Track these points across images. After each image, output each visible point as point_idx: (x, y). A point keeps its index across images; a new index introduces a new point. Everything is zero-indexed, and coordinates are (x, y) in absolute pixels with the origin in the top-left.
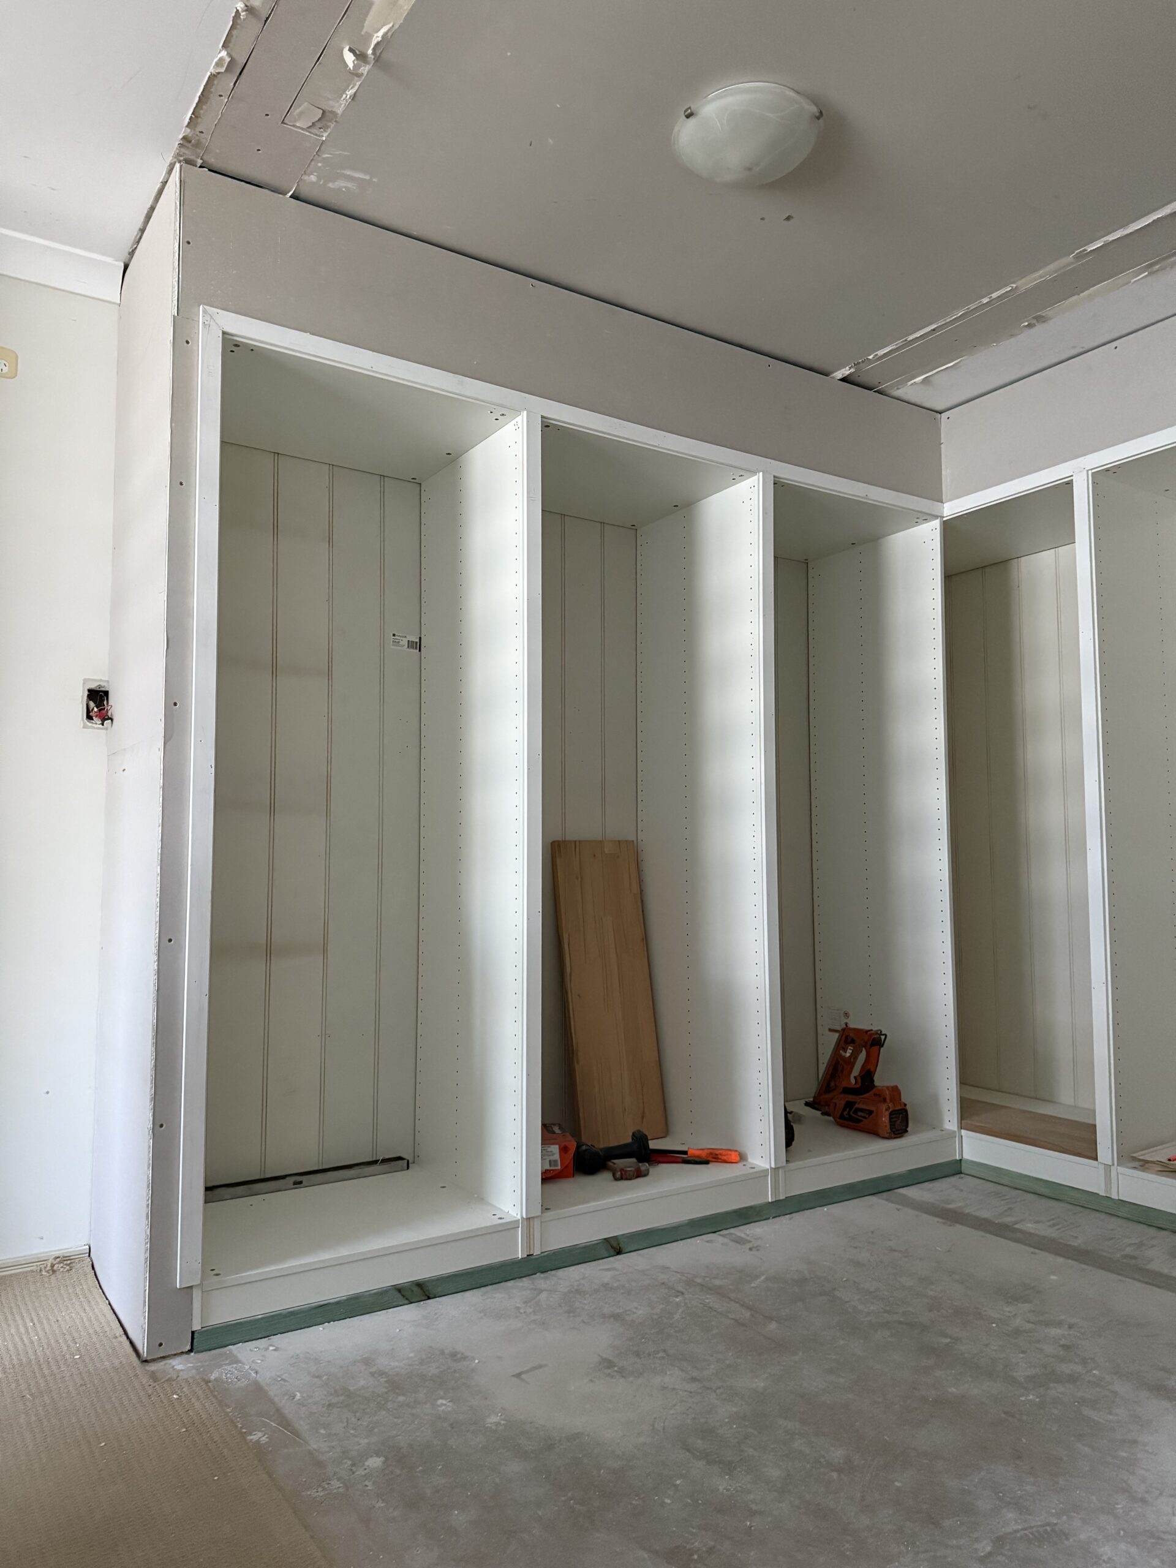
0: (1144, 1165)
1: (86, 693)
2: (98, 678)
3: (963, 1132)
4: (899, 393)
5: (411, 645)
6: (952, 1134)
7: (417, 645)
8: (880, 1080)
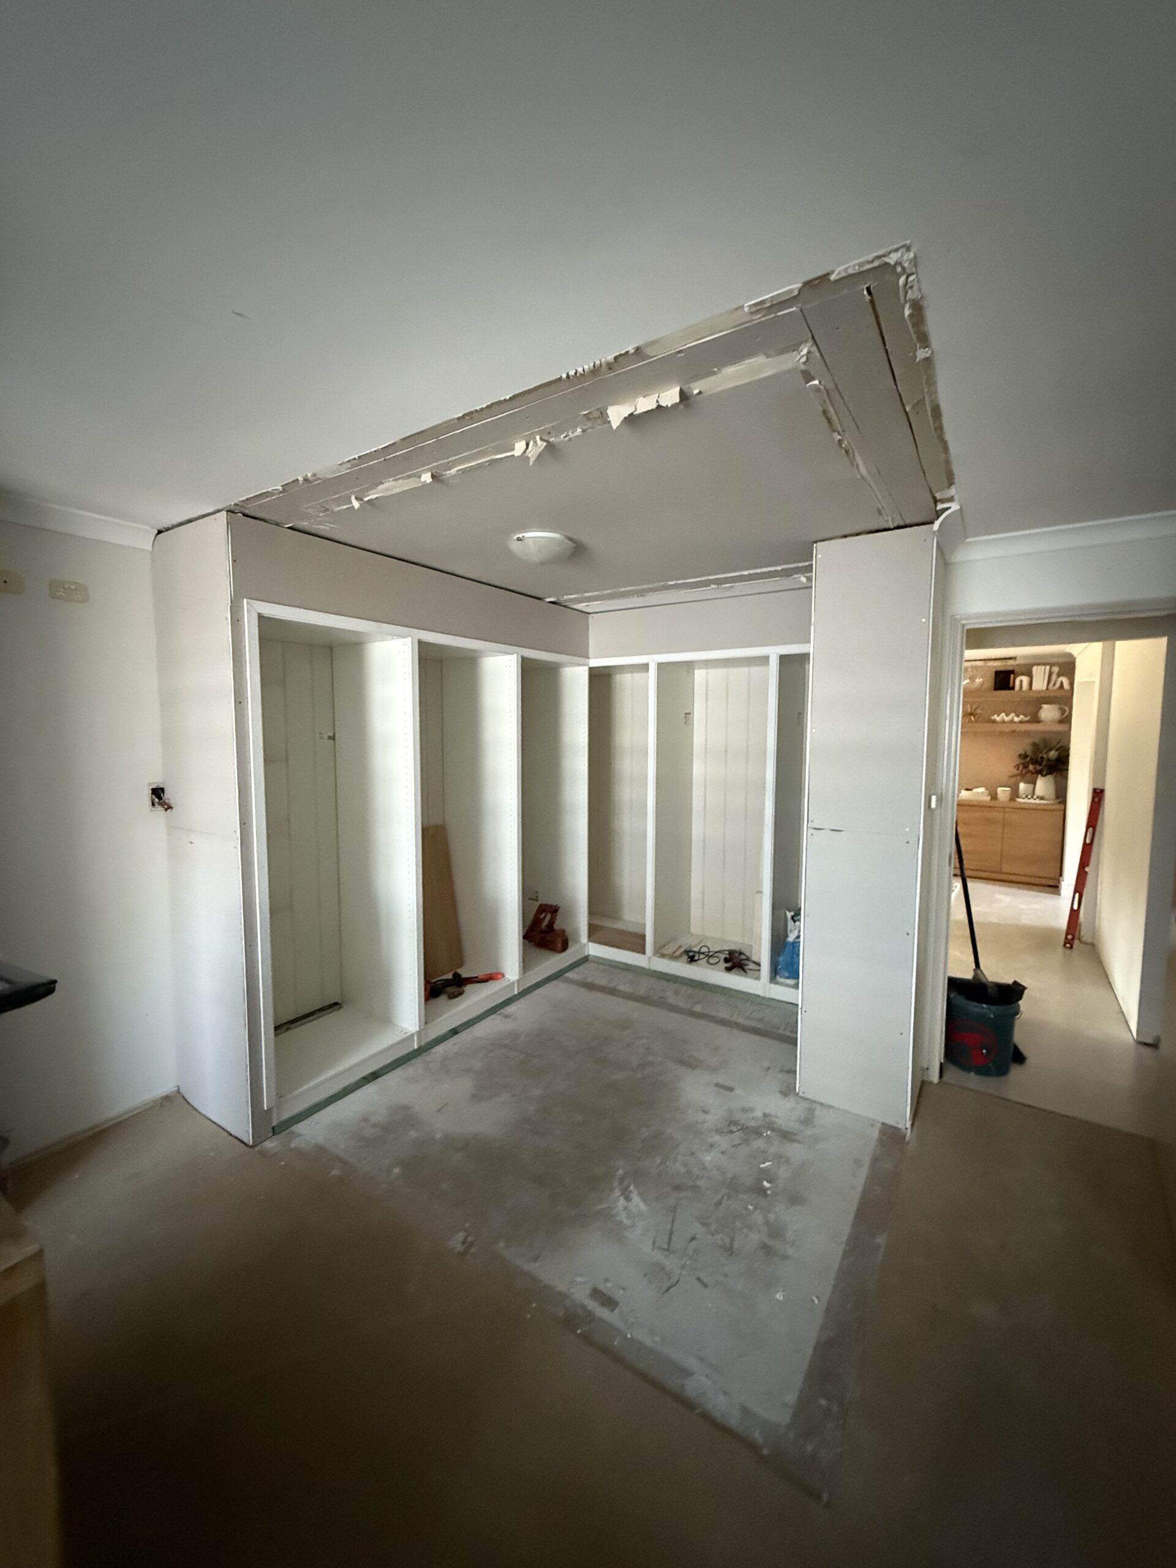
0: (663, 956)
1: (151, 792)
2: (157, 781)
3: (591, 944)
4: (575, 606)
5: (330, 738)
6: (585, 945)
7: (333, 738)
8: (556, 926)
